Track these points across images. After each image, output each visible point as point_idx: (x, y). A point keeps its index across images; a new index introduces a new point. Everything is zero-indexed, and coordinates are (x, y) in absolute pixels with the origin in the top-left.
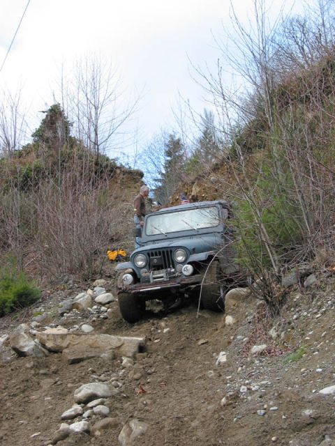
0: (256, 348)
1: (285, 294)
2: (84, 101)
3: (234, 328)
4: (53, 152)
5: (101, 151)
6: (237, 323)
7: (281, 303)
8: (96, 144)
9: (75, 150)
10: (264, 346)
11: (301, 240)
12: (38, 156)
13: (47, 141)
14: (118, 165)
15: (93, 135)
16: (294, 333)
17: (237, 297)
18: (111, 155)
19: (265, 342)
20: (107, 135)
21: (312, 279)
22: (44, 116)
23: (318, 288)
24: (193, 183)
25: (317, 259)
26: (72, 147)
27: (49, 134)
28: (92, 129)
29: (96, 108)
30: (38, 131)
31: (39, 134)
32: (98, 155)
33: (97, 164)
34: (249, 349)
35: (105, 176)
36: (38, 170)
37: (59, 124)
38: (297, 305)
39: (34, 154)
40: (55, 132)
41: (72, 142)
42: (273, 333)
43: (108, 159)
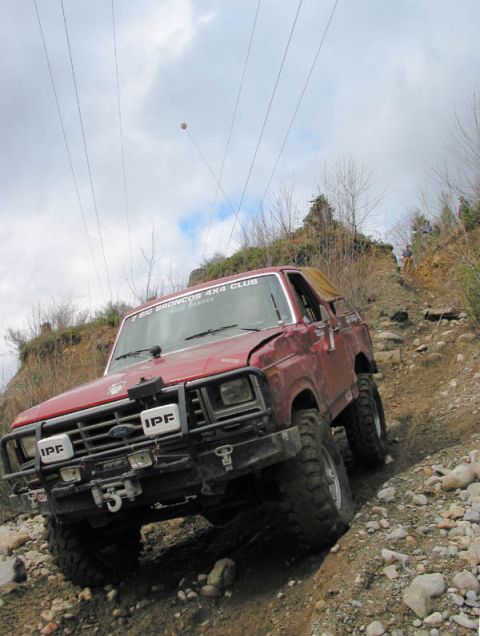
2: (343, 191)
3: (463, 363)
4: (320, 233)
5: (359, 232)
8: (353, 225)
9: (337, 230)
12: (308, 238)
13: (315, 224)
14: (373, 241)
15: (351, 218)
17: (465, 340)
18: (366, 234)
20: (362, 217)
22: (312, 205)
24: (434, 253)
26: (335, 228)
27: (316, 219)
28: (351, 213)
29: (353, 197)
30: (308, 217)
31: (308, 219)
32: (356, 234)
33: (355, 241)
34: (472, 376)
35: (363, 251)
36: (310, 248)
37: (323, 211)
39: (305, 235)
40: (320, 217)
41: (335, 225)
43: (363, 237)
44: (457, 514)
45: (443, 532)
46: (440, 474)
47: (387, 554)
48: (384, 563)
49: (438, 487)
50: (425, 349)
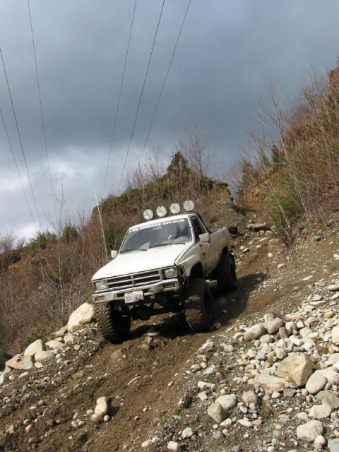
0: (279, 266)
1: (293, 239)
2: (192, 148)
3: (271, 258)
4: (178, 177)
5: (204, 175)
6: (274, 256)
7: (292, 243)
8: (201, 171)
9: (190, 175)
10: (283, 264)
11: (301, 211)
12: (170, 180)
13: (175, 171)
14: (213, 180)
15: (199, 167)
16: (297, 256)
17: (272, 243)
18: (209, 176)
19: (284, 262)
20: (206, 165)
21: (305, 230)
22: (172, 159)
23: (308, 234)
25: (307, 220)
26: (188, 173)
27: (175, 168)
28: (198, 163)
29: (199, 152)
30: (170, 167)
31: (170, 169)
32: (202, 177)
33: (201, 181)
36: (171, 187)
37: (180, 163)
38: (299, 243)
39: (168, 179)
40: (179, 167)
41: (189, 171)
42: (288, 258)
43: (207, 178)
44: (251, 356)
45: (241, 368)
46: (243, 331)
47: (201, 384)
48: (199, 390)
49: (241, 339)
50: (248, 251)
